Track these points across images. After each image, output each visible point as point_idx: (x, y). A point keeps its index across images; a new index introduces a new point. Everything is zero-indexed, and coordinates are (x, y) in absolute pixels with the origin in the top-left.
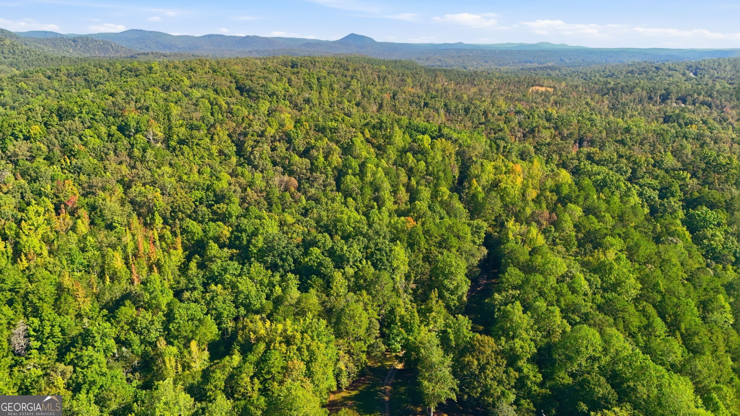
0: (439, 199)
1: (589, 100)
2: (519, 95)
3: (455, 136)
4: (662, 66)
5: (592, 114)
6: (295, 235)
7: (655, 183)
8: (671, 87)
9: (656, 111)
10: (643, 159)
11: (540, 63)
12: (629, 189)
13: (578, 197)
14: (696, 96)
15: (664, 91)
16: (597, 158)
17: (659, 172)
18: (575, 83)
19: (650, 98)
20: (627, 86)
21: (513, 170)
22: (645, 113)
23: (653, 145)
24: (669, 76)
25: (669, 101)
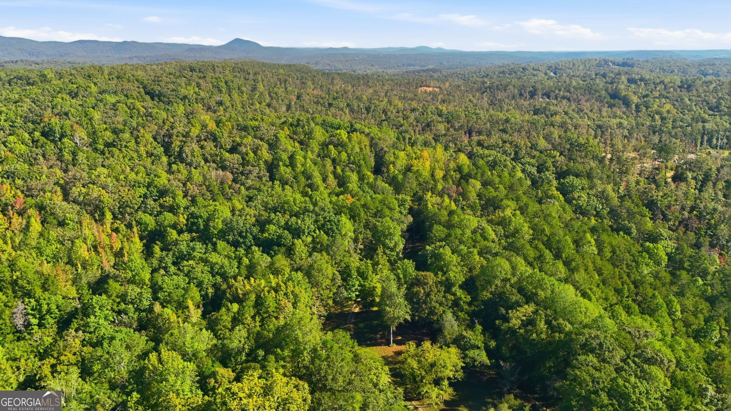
0: (366, 181)
1: (471, 98)
2: (410, 95)
3: (367, 130)
4: (528, 67)
5: (475, 109)
6: (248, 217)
7: (533, 161)
8: (537, 85)
9: (527, 106)
10: (523, 143)
11: (422, 66)
12: (514, 167)
13: (476, 174)
14: (557, 91)
15: (531, 89)
16: (486, 144)
17: (535, 153)
18: (456, 83)
19: (521, 95)
20: (501, 85)
21: (421, 156)
22: (518, 107)
23: (528, 132)
24: (534, 75)
25: (536, 97)
